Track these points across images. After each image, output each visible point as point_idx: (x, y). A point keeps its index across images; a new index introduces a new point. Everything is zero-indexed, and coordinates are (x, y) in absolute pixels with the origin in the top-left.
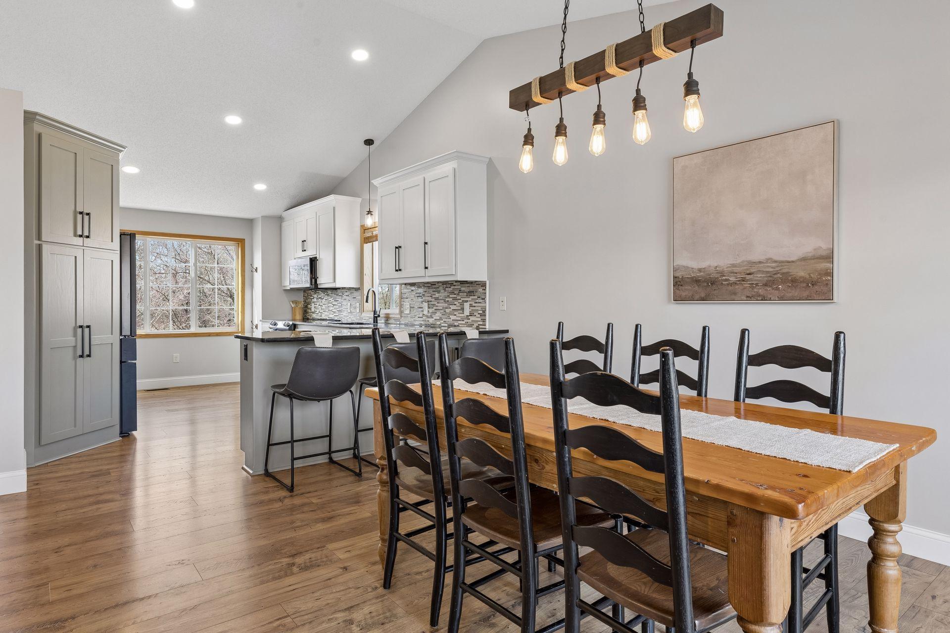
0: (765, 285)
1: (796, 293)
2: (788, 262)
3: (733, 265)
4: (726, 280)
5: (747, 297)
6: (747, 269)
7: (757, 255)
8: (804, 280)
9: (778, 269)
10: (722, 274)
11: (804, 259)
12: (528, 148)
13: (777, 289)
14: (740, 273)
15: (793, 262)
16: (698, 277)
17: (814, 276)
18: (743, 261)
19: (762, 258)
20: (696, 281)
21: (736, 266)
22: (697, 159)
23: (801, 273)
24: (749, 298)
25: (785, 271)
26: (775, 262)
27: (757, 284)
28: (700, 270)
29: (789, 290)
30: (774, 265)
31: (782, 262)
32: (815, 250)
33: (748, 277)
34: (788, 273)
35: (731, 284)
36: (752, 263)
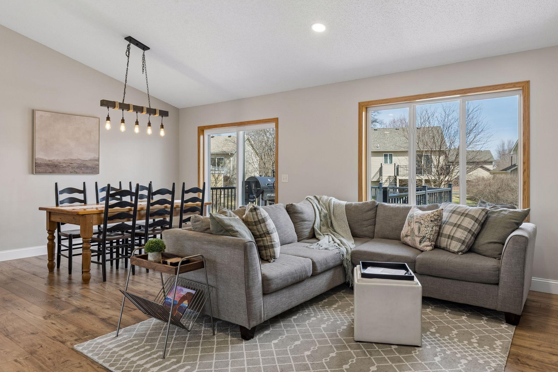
0: (77, 168)
1: (88, 171)
2: (85, 161)
3: (65, 160)
4: (62, 165)
5: (71, 172)
6: (70, 162)
7: (74, 157)
8: (90, 167)
9: (82, 163)
10: (60, 163)
11: (91, 160)
12: (108, 121)
13: (82, 169)
14: (68, 163)
15: (87, 161)
16: (49, 163)
17: (94, 166)
18: (69, 159)
19: (76, 158)
20: (48, 165)
21: (65, 161)
22: (48, 114)
23: (89, 165)
24: (71, 173)
25: (85, 163)
26: (81, 160)
27: (74, 168)
28: (49, 161)
29: (86, 170)
30: (80, 161)
31: (83, 160)
32: (94, 157)
33: (71, 165)
34: (85, 164)
35: (64, 167)
36: (72, 160)
